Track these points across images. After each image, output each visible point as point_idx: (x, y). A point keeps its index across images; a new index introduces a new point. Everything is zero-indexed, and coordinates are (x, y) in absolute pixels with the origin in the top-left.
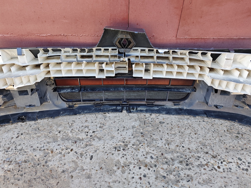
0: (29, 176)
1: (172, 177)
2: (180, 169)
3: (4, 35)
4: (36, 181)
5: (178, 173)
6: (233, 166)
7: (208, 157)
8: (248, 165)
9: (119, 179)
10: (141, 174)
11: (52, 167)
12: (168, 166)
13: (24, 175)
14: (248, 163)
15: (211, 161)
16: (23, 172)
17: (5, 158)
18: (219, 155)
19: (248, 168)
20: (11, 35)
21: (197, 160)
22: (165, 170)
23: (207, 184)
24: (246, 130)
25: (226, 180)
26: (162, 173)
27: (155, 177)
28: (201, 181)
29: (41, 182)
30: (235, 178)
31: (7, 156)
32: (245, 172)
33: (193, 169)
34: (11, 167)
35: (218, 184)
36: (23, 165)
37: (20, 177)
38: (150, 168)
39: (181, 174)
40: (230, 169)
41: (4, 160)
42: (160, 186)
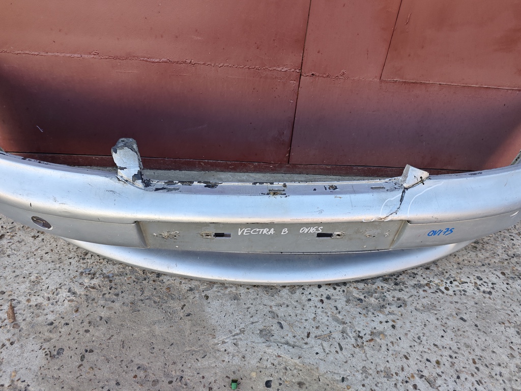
0: (130, 296)
1: (372, 300)
2: (385, 290)
3: (83, 56)
4: (143, 303)
5: (383, 295)
6: (470, 288)
7: (429, 274)
8: (492, 286)
9: (286, 302)
10: (322, 295)
11: (169, 283)
12: (366, 285)
13: (121, 295)
14: (492, 284)
15: (434, 280)
16: (119, 291)
17: (82, 269)
18: (447, 272)
19: (492, 290)
20: (95, 56)
21: (412, 278)
22: (362, 291)
23: (429, 311)
24: (489, 238)
25: (458, 306)
26: (356, 294)
27: (345, 299)
28: (418, 306)
29: (154, 305)
30: (473, 303)
31: (84, 266)
32: (488, 296)
33: (407, 290)
34: (95, 282)
35: (446, 311)
36: (117, 279)
37: (114, 297)
38: (336, 287)
39: (388, 296)
40: (465, 291)
41: (80, 271)
42: (354, 313)
